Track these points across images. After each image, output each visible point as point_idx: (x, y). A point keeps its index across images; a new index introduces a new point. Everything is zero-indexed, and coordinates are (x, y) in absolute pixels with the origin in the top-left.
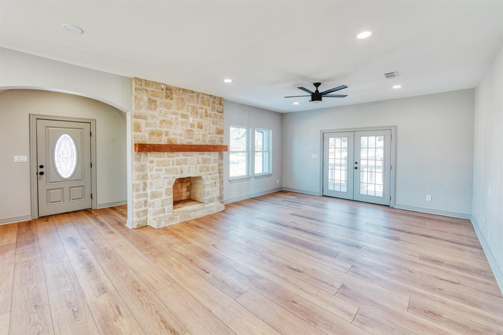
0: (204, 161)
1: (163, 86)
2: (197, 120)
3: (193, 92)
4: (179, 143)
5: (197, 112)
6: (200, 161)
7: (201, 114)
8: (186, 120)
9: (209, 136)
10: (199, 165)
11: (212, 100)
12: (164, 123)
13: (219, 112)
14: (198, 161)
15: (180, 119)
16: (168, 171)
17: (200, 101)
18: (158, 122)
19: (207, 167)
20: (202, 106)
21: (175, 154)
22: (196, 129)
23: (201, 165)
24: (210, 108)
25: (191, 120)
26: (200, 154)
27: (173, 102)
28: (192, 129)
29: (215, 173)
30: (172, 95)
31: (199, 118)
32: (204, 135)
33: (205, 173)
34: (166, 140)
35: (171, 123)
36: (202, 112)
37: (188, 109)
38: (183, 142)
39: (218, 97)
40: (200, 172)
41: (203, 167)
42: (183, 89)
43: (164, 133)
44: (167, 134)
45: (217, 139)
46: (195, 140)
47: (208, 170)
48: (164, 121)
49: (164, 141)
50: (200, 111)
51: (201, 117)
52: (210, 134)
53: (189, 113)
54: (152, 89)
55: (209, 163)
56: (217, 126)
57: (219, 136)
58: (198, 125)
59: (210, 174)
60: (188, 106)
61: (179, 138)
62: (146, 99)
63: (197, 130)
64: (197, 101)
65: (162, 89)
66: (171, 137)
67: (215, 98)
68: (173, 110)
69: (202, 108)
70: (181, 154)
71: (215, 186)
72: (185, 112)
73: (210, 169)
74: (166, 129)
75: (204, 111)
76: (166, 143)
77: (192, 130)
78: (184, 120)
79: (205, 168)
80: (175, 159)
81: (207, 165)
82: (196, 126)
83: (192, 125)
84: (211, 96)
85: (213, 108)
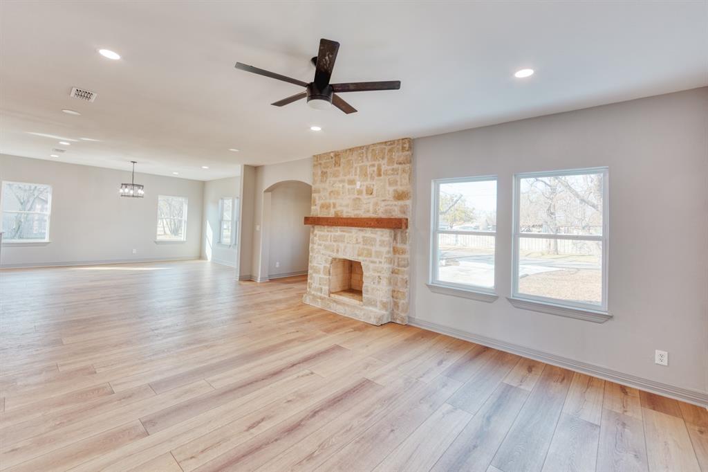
0: (365, 241)
1: (332, 155)
2: (365, 183)
3: (360, 147)
4: (345, 215)
5: (366, 172)
6: (360, 240)
7: (372, 175)
8: (352, 186)
9: (383, 204)
10: (357, 246)
11: (387, 148)
12: (332, 194)
13: (400, 163)
14: (357, 240)
15: (347, 186)
16: (326, 247)
17: (369, 158)
18: (327, 194)
19: (368, 250)
20: (373, 163)
21: (332, 229)
22: (364, 197)
23: (361, 246)
24: (385, 161)
25: (358, 184)
26: (360, 230)
27: (340, 169)
28: (359, 197)
29: (380, 262)
30: (340, 160)
31: (369, 179)
32: (376, 204)
33: (365, 259)
34: (333, 213)
35: (338, 193)
36: (374, 171)
37: (356, 171)
38: (349, 214)
39: (398, 140)
40: (359, 255)
41: (364, 249)
42: (350, 149)
43: (332, 206)
44: (334, 205)
45: (396, 209)
46: (363, 211)
47: (369, 254)
48: (332, 192)
49: (331, 214)
50: (369, 170)
51: (372, 178)
52: (384, 201)
53: (357, 177)
54: (325, 161)
55: (372, 245)
56: (395, 188)
57: (401, 203)
58: (367, 191)
59: (372, 262)
60: (356, 168)
61: (345, 210)
62: (320, 172)
63: (366, 197)
64: (367, 157)
65: (332, 158)
66: (339, 208)
67: (392, 143)
68: (341, 177)
69: (373, 165)
70: (338, 228)
71: (379, 282)
72: (351, 177)
73: (373, 254)
74: (334, 201)
75: (375, 169)
76: (333, 216)
77: (359, 199)
78: (350, 187)
79: (365, 252)
80: (333, 234)
81: (369, 247)
82: (364, 192)
83: (360, 192)
84: (386, 142)
85: (391, 161)
